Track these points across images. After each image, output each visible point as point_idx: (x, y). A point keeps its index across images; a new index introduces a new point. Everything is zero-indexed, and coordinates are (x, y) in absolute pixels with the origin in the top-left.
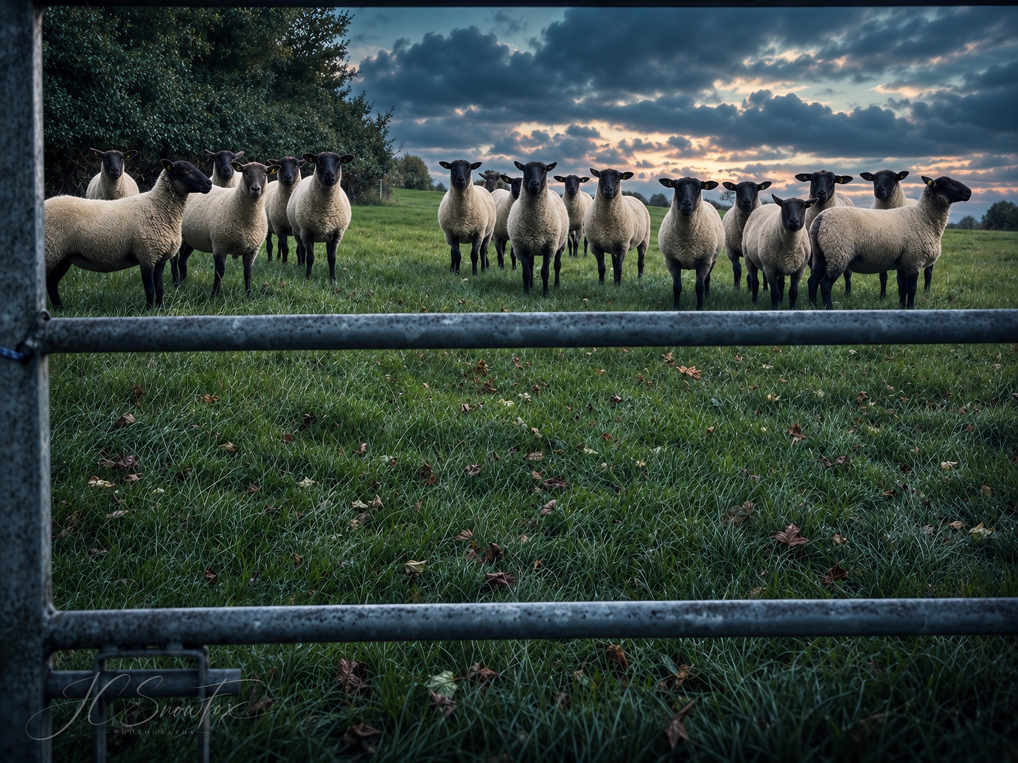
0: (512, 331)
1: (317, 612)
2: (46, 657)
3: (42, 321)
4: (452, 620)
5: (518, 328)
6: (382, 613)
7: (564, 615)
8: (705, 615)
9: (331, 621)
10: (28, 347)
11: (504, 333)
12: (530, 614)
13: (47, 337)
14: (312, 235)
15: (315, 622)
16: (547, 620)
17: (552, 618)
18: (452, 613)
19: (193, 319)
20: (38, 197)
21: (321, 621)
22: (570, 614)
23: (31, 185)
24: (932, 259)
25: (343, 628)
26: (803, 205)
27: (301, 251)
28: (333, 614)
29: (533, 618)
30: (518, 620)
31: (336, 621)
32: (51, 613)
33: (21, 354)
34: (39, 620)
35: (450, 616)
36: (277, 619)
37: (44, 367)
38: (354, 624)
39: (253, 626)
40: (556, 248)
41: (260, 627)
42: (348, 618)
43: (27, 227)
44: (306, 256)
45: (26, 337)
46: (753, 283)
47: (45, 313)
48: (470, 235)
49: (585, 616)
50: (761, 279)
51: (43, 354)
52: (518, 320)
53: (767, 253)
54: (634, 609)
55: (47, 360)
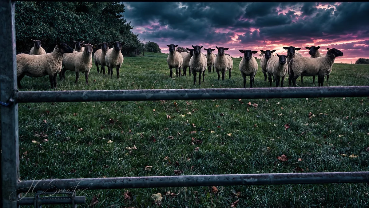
0: (185, 95)
1: (114, 180)
2: (18, 194)
3: (16, 92)
4: (162, 181)
5: (187, 94)
6: (137, 180)
7: (201, 179)
8: (251, 179)
9: (119, 182)
10: (11, 101)
11: (181, 95)
12: (189, 179)
13: (17, 98)
14: (113, 66)
15: (113, 183)
16: (195, 181)
17: (197, 180)
18: (162, 179)
19: (68, 92)
20: (14, 55)
21: (116, 182)
22: (203, 179)
23: (12, 50)
24: (329, 73)
25: (123, 184)
26: (285, 57)
27: (109, 71)
28: (120, 180)
29: (190, 180)
30: (185, 181)
31: (121, 182)
32: (19, 182)
33: (8, 104)
34: (15, 183)
35: (161, 180)
36: (99, 182)
37: (17, 107)
38: (127, 183)
39: (90, 184)
40: (203, 70)
41: (93, 184)
42: (125, 181)
43: (11, 63)
44: (110, 72)
45: (10, 98)
46: (270, 79)
47: (17, 90)
48: (175, 66)
49: (209, 180)
50: (272, 78)
51: (16, 103)
52: (187, 91)
53: (275, 71)
54: (227, 177)
55: (17, 105)
